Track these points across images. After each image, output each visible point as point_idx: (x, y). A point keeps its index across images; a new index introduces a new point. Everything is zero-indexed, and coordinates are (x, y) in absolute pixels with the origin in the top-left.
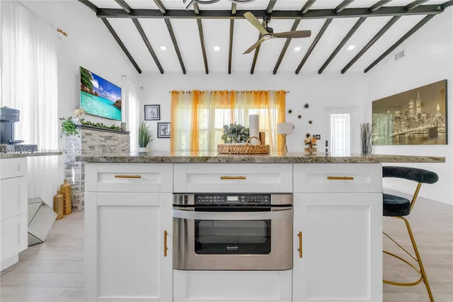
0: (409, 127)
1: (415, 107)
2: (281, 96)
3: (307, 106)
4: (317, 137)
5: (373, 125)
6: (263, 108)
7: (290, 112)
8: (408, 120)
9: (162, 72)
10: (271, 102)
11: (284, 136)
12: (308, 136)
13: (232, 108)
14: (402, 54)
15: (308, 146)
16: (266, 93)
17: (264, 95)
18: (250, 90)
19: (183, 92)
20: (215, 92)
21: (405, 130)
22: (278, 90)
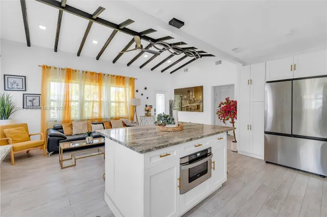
0: (190, 104)
1: (192, 95)
2: (132, 80)
3: (146, 88)
4: (151, 107)
5: (175, 101)
6: (121, 87)
7: (137, 91)
8: (190, 100)
9: (29, 44)
10: (127, 85)
11: (135, 107)
12: (146, 106)
13: (100, 85)
14: (187, 70)
15: (146, 112)
16: (124, 77)
17: (122, 79)
18: (113, 74)
19: (55, 68)
20: (86, 72)
21: (188, 105)
22: (131, 77)
